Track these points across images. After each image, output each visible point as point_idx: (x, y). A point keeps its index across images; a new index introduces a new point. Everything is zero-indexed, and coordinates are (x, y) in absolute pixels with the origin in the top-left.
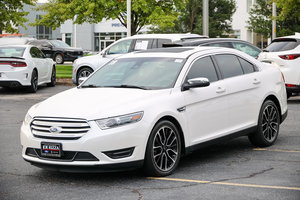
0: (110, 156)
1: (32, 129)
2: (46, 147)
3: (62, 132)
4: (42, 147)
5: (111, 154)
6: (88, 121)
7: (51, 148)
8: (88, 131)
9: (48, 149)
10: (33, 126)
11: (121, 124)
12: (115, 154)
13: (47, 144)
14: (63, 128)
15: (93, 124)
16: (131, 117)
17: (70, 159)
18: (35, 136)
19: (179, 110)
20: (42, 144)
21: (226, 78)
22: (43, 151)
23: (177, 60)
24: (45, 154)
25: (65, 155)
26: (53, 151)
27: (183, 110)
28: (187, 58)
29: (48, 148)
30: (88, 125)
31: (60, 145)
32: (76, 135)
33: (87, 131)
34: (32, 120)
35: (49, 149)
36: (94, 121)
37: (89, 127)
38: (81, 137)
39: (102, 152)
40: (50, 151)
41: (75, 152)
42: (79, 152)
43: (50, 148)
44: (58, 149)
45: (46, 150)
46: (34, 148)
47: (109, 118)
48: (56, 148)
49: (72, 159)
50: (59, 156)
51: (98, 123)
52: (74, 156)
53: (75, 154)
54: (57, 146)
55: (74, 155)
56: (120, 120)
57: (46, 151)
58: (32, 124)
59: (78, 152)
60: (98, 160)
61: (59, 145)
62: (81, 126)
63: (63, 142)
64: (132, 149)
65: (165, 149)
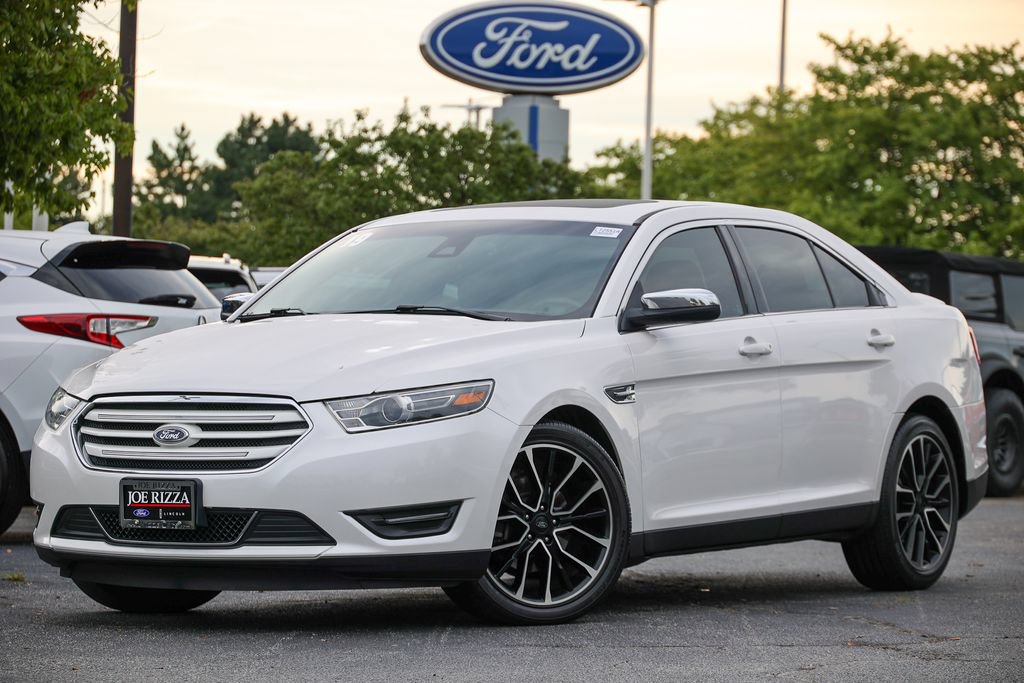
0: (373, 526)
1: (85, 438)
2: (142, 497)
3: (203, 443)
4: (126, 498)
5: (379, 520)
6: (299, 404)
7: (159, 498)
8: (299, 436)
9: (150, 502)
10: (85, 430)
11: (418, 418)
12: (391, 520)
13: (146, 485)
14: (205, 427)
15: (316, 414)
16: (452, 397)
17: (226, 540)
18: (96, 461)
20: (126, 487)
21: (771, 311)
22: (130, 512)
23: (598, 229)
24: (137, 521)
25: (209, 523)
26: (166, 508)
27: (625, 397)
28: (637, 225)
29: (150, 498)
30: (297, 419)
31: (196, 488)
32: (255, 453)
33: (296, 437)
34: (83, 406)
35: (153, 502)
36: (320, 404)
37: (303, 425)
38: (271, 459)
39: (346, 513)
40: (153, 510)
41: (249, 512)
42: (264, 513)
43: (154, 499)
44: (188, 502)
45: (141, 506)
46: (92, 506)
47: (374, 393)
48: (179, 499)
49: (233, 539)
50: (191, 525)
51: (334, 412)
52: (242, 527)
53: (248, 519)
54: (183, 490)
55: (245, 523)
56: (412, 405)
57: (141, 512)
58: (82, 421)
59: (260, 510)
60: (332, 541)
61: (192, 485)
62: (274, 421)
63: (204, 476)
64: (453, 510)
65: (542, 524)
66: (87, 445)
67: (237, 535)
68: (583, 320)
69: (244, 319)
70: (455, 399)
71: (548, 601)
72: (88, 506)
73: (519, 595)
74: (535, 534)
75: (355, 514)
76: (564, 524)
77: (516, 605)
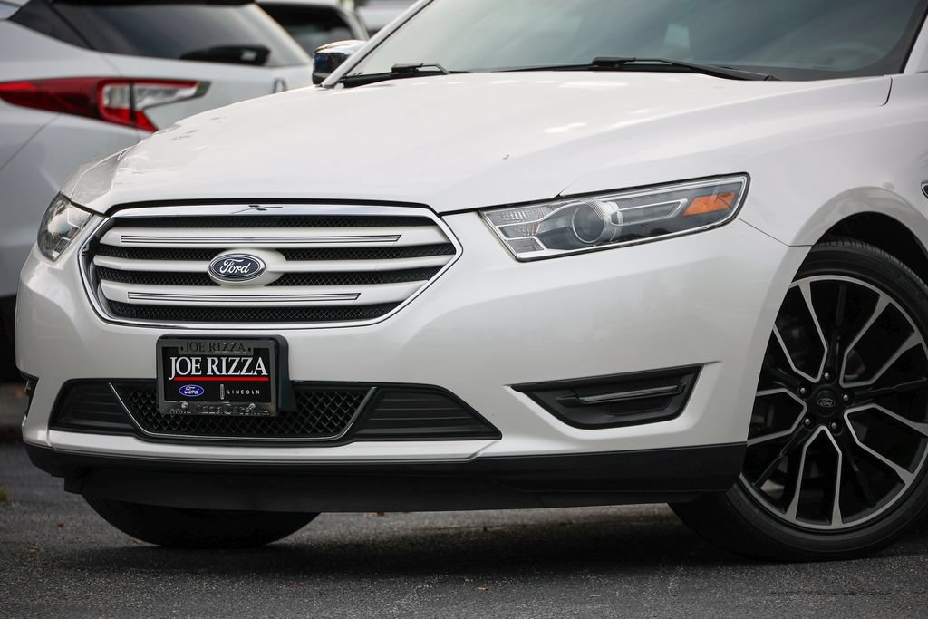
0: (558, 408)
1: (101, 274)
2: (192, 366)
3: (287, 279)
4: (165, 366)
5: (568, 398)
6: (440, 215)
7: (219, 367)
8: (438, 268)
9: (204, 374)
10: (100, 261)
11: (630, 235)
12: (587, 399)
13: (199, 347)
14: (290, 254)
15: (466, 230)
16: (683, 201)
17: (327, 433)
18: (119, 310)
20: (167, 350)
22: (174, 388)
24: (185, 404)
25: (299, 407)
26: (232, 383)
29: (204, 367)
30: (437, 238)
31: (279, 350)
32: (370, 294)
33: (437, 268)
34: (97, 222)
35: (210, 373)
36: (473, 215)
37: (447, 248)
38: (396, 304)
39: (517, 388)
40: (210, 386)
41: (362, 387)
42: (386, 389)
43: (212, 368)
44: (264, 373)
45: (190, 380)
46: (114, 381)
47: (558, 198)
48: (251, 368)
49: (338, 431)
50: (271, 408)
51: (496, 228)
52: (352, 412)
53: (361, 398)
54: (258, 353)
55: (357, 405)
56: (620, 216)
57: (191, 390)
58: (96, 247)
59: (380, 386)
60: (495, 434)
61: (271, 346)
62: (401, 242)
64: (686, 381)
65: (827, 402)
66: (105, 284)
67: (343, 425)
68: (887, 78)
69: (350, 82)
70: (688, 205)
71: (837, 522)
72: (105, 381)
73: (791, 515)
74: (816, 417)
75: (531, 390)
76: (860, 401)
77: (786, 530)
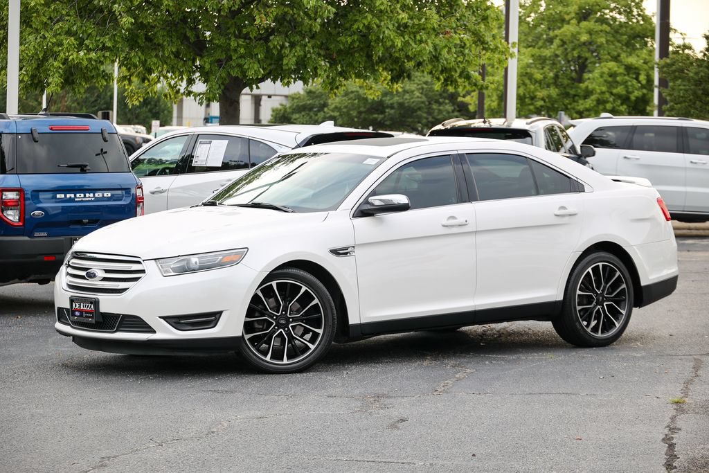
0: (173, 324)
1: (67, 274)
2: (78, 306)
3: (105, 279)
4: (72, 305)
5: (177, 321)
6: (143, 261)
8: (141, 278)
9: (80, 309)
10: (68, 270)
11: (201, 268)
12: (183, 321)
13: (79, 300)
14: (107, 271)
15: (150, 267)
16: (220, 258)
17: (112, 329)
18: (68, 286)
19: (335, 252)
20: (72, 300)
22: (74, 313)
24: (76, 318)
26: (87, 312)
27: (347, 253)
28: (388, 157)
29: (80, 307)
30: (142, 268)
31: (96, 303)
32: (122, 285)
33: (139, 278)
34: (70, 257)
36: (153, 261)
37: (143, 271)
38: (128, 289)
39: (160, 317)
40: (82, 313)
41: (117, 316)
42: (125, 316)
43: (82, 307)
44: (93, 309)
45: (77, 310)
46: (65, 308)
47: (179, 256)
48: (90, 307)
49: (114, 328)
50: (94, 320)
51: (159, 265)
52: (117, 322)
53: (119, 318)
54: (91, 303)
55: (118, 320)
56: (198, 262)
57: (77, 313)
58: (68, 265)
59: (123, 315)
60: (151, 330)
61: (94, 301)
62: (132, 269)
63: (101, 297)
64: (217, 316)
65: (283, 322)
66: (67, 277)
67: (115, 326)
68: (327, 212)
70: (222, 259)
72: (63, 308)
75: (164, 318)
